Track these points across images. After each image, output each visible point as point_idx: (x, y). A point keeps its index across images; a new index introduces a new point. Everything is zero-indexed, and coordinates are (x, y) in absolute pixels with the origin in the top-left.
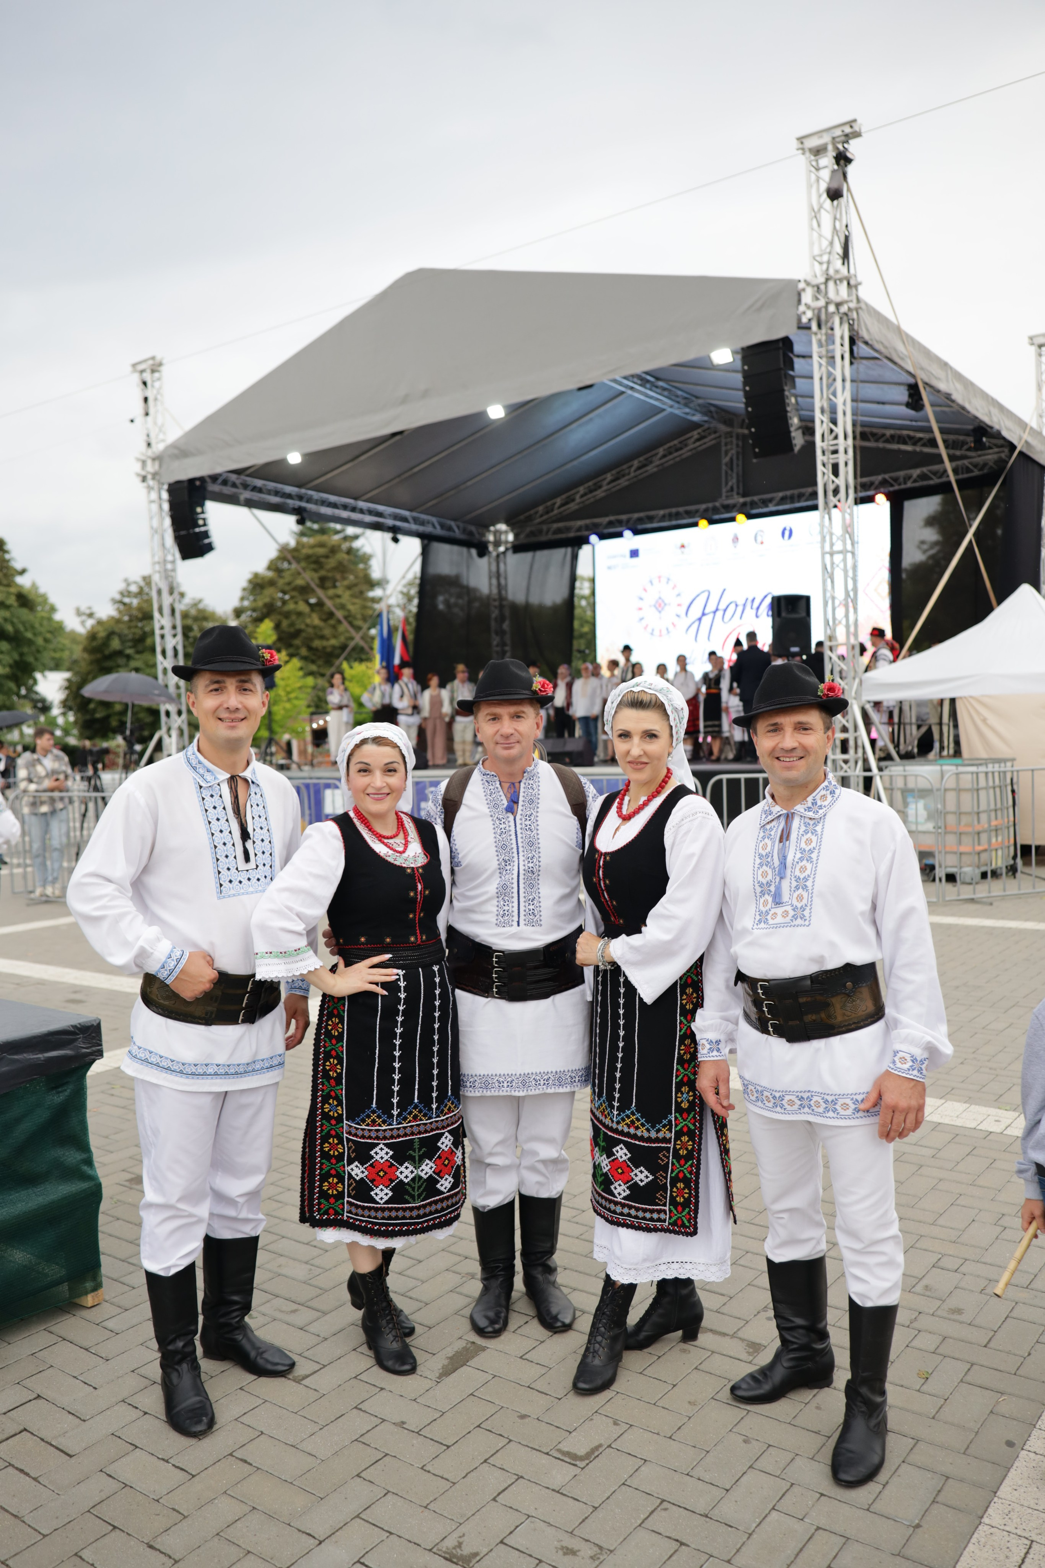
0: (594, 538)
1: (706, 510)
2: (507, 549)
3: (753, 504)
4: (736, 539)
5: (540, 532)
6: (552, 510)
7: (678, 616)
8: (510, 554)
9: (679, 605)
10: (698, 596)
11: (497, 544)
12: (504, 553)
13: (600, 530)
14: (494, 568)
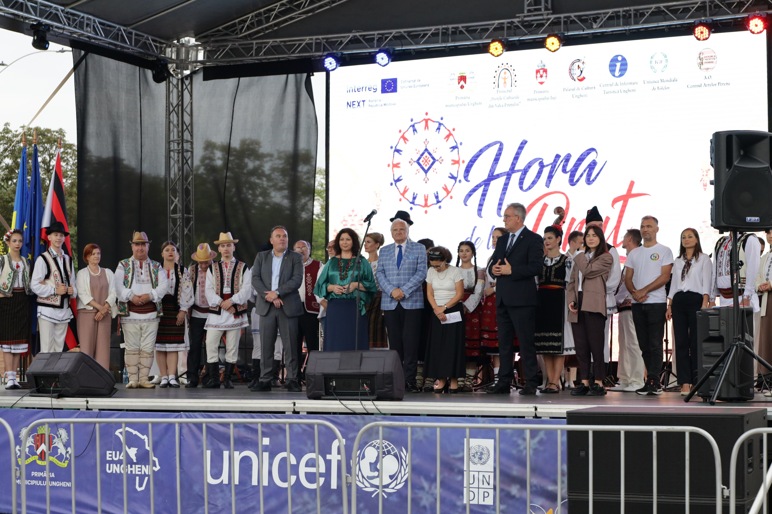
0: (330, 62)
1: (500, 28)
2: (194, 73)
3: (570, 23)
4: (542, 71)
5: (248, 49)
6: (268, 19)
7: (452, 177)
8: (198, 79)
9: (456, 162)
10: (481, 151)
11: (181, 64)
12: (191, 76)
13: (338, 52)
14: (174, 100)
